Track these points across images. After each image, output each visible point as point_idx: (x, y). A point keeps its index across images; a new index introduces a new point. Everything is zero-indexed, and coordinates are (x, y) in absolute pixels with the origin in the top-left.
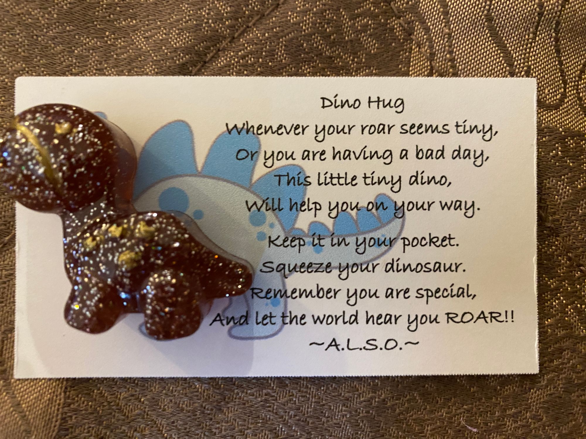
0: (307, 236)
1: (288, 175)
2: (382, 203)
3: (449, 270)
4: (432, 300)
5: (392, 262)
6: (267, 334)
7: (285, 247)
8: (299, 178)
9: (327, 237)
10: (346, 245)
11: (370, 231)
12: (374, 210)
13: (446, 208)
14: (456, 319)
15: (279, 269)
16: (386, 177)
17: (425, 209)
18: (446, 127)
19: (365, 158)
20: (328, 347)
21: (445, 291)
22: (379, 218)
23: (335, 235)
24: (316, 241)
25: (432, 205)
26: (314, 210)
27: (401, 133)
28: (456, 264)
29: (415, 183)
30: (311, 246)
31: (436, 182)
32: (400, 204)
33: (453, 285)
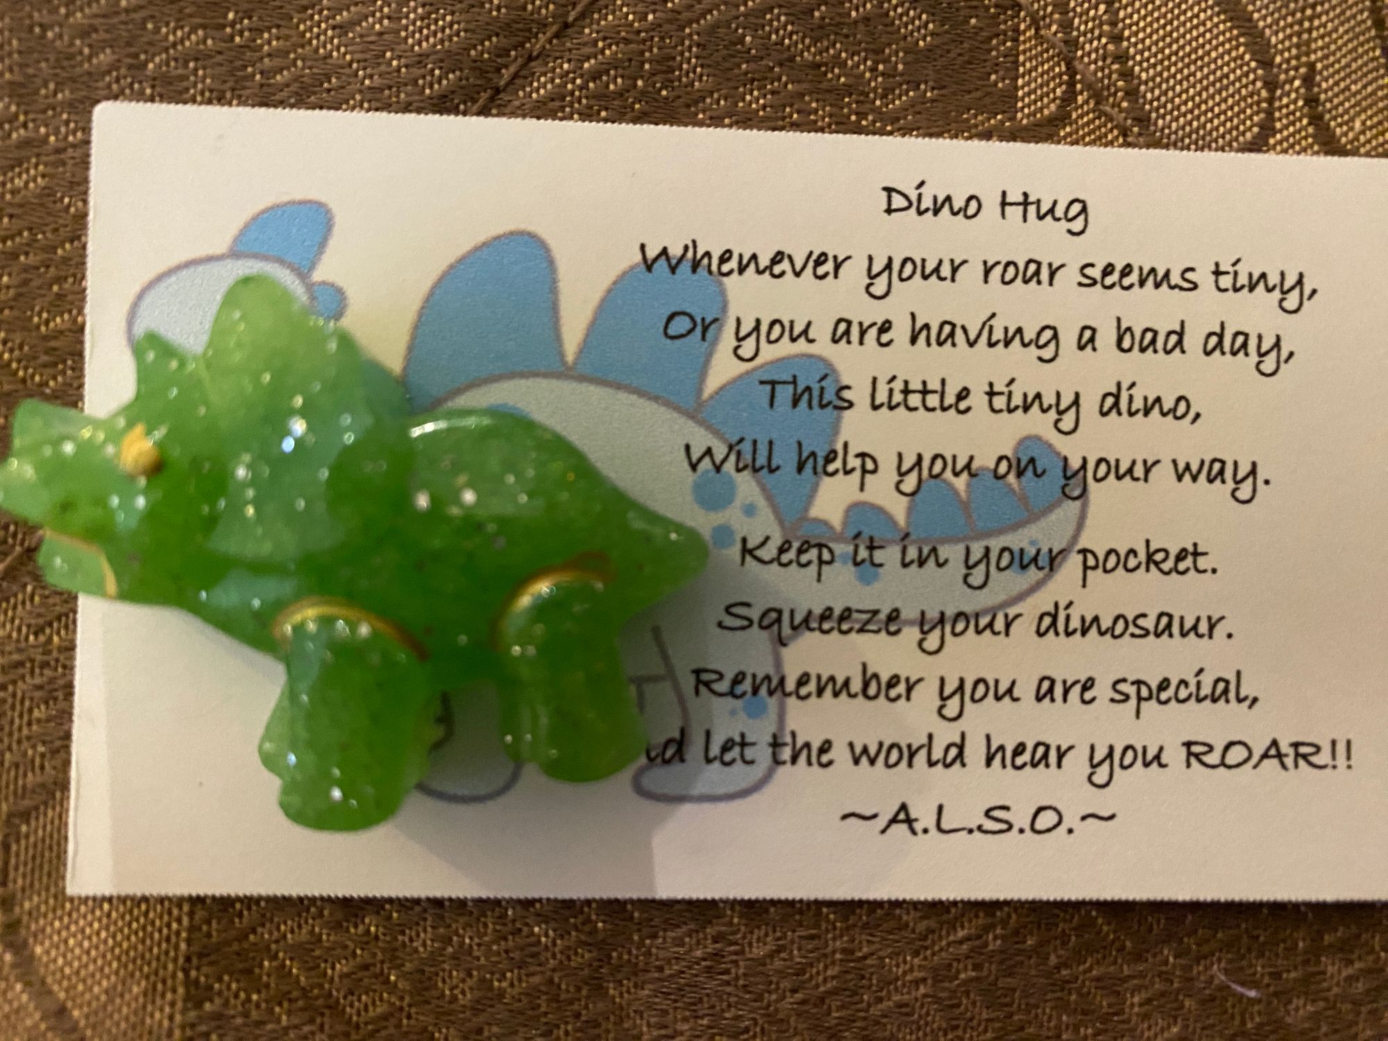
0: (839, 538)
1: (794, 382)
2: (1032, 461)
3: (1192, 635)
4: (1149, 707)
5: (1053, 611)
6: (732, 789)
7: (781, 565)
8: (822, 389)
9: (893, 542)
10: (940, 565)
11: (1001, 532)
12: (1011, 478)
13: (1187, 477)
14: (1208, 759)
15: (765, 623)
16: (1043, 393)
17: (1137, 479)
18: (1189, 275)
19: (991, 345)
20: (888, 826)
21: (1182, 687)
22: (1024, 499)
23: (913, 537)
24: (863, 554)
25: (1154, 470)
26: (858, 473)
27: (1080, 284)
28: (1209, 618)
29: (1114, 411)
30: (850, 564)
31: (1165, 410)
32: (1075, 464)
33: (1201, 671)
